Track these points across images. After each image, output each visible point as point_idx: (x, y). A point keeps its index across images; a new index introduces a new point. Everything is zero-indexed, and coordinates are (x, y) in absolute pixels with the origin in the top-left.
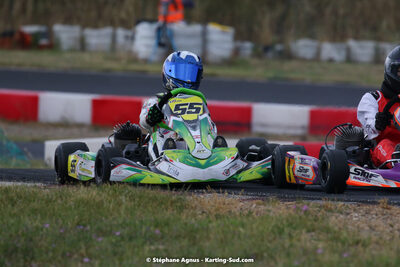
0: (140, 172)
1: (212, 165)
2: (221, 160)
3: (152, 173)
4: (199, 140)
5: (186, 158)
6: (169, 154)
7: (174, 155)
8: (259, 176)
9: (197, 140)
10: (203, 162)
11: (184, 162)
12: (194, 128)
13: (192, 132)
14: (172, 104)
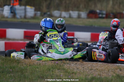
0: (41, 57)
1: (65, 53)
2: (68, 52)
3: (45, 57)
4: (60, 46)
5: (56, 51)
6: (50, 50)
7: (52, 51)
8: (81, 56)
9: (59, 46)
10: (62, 53)
11: (56, 53)
12: (57, 42)
13: (57, 43)
14: (48, 35)
